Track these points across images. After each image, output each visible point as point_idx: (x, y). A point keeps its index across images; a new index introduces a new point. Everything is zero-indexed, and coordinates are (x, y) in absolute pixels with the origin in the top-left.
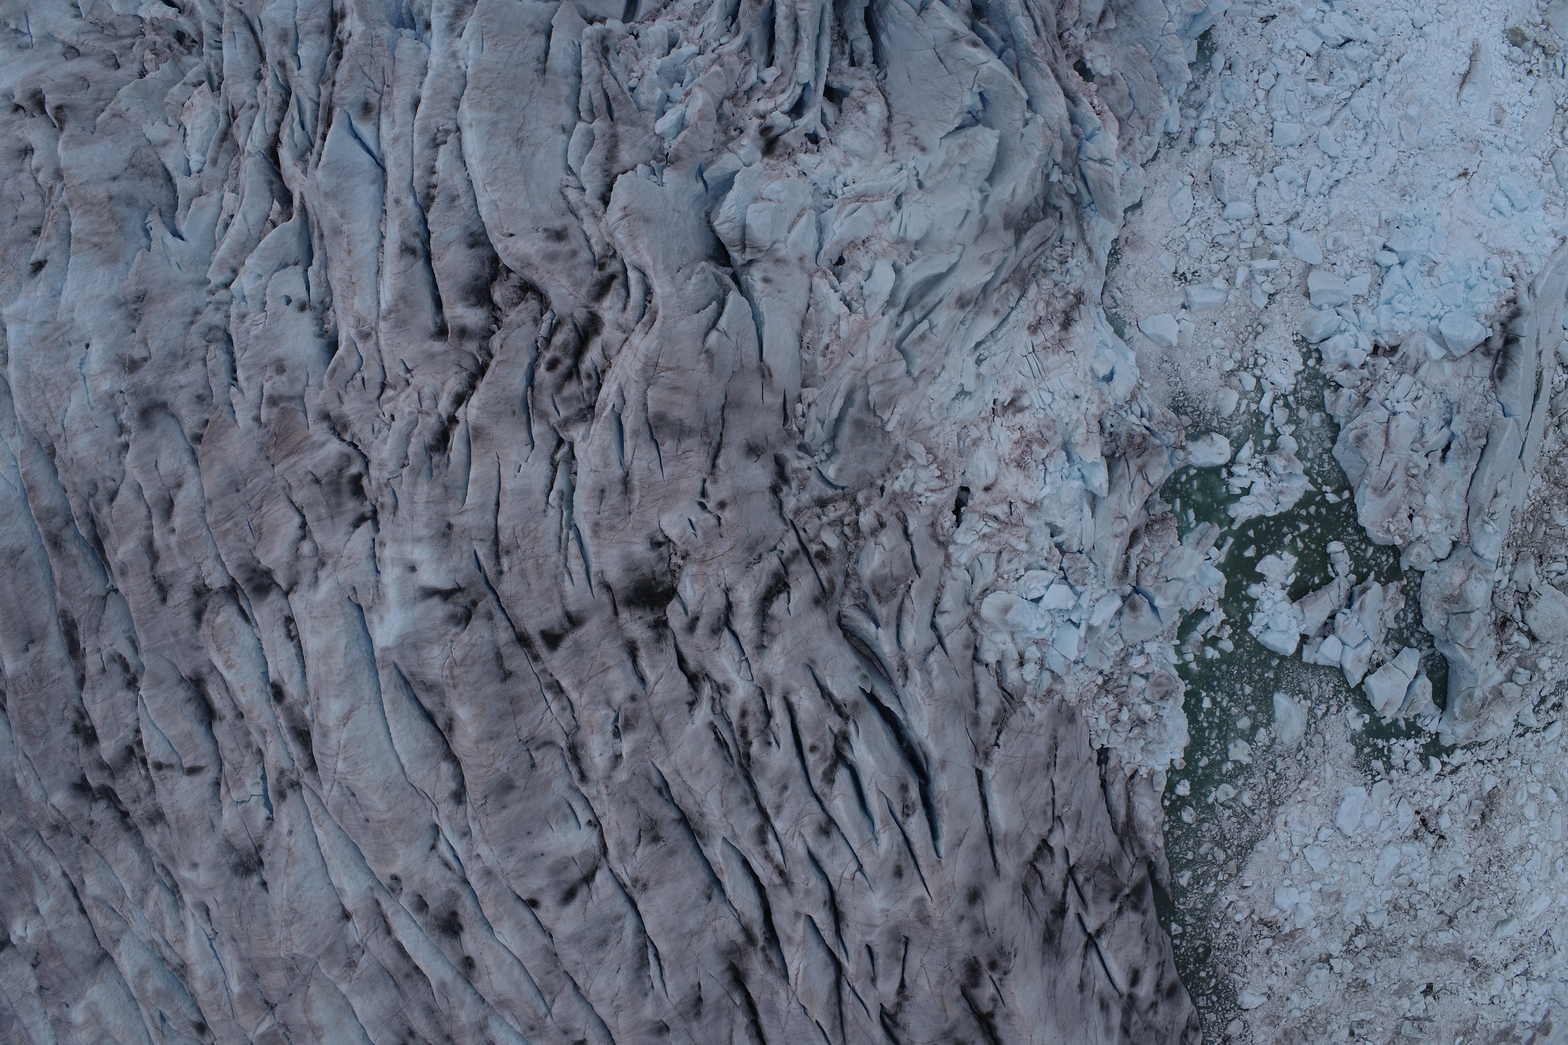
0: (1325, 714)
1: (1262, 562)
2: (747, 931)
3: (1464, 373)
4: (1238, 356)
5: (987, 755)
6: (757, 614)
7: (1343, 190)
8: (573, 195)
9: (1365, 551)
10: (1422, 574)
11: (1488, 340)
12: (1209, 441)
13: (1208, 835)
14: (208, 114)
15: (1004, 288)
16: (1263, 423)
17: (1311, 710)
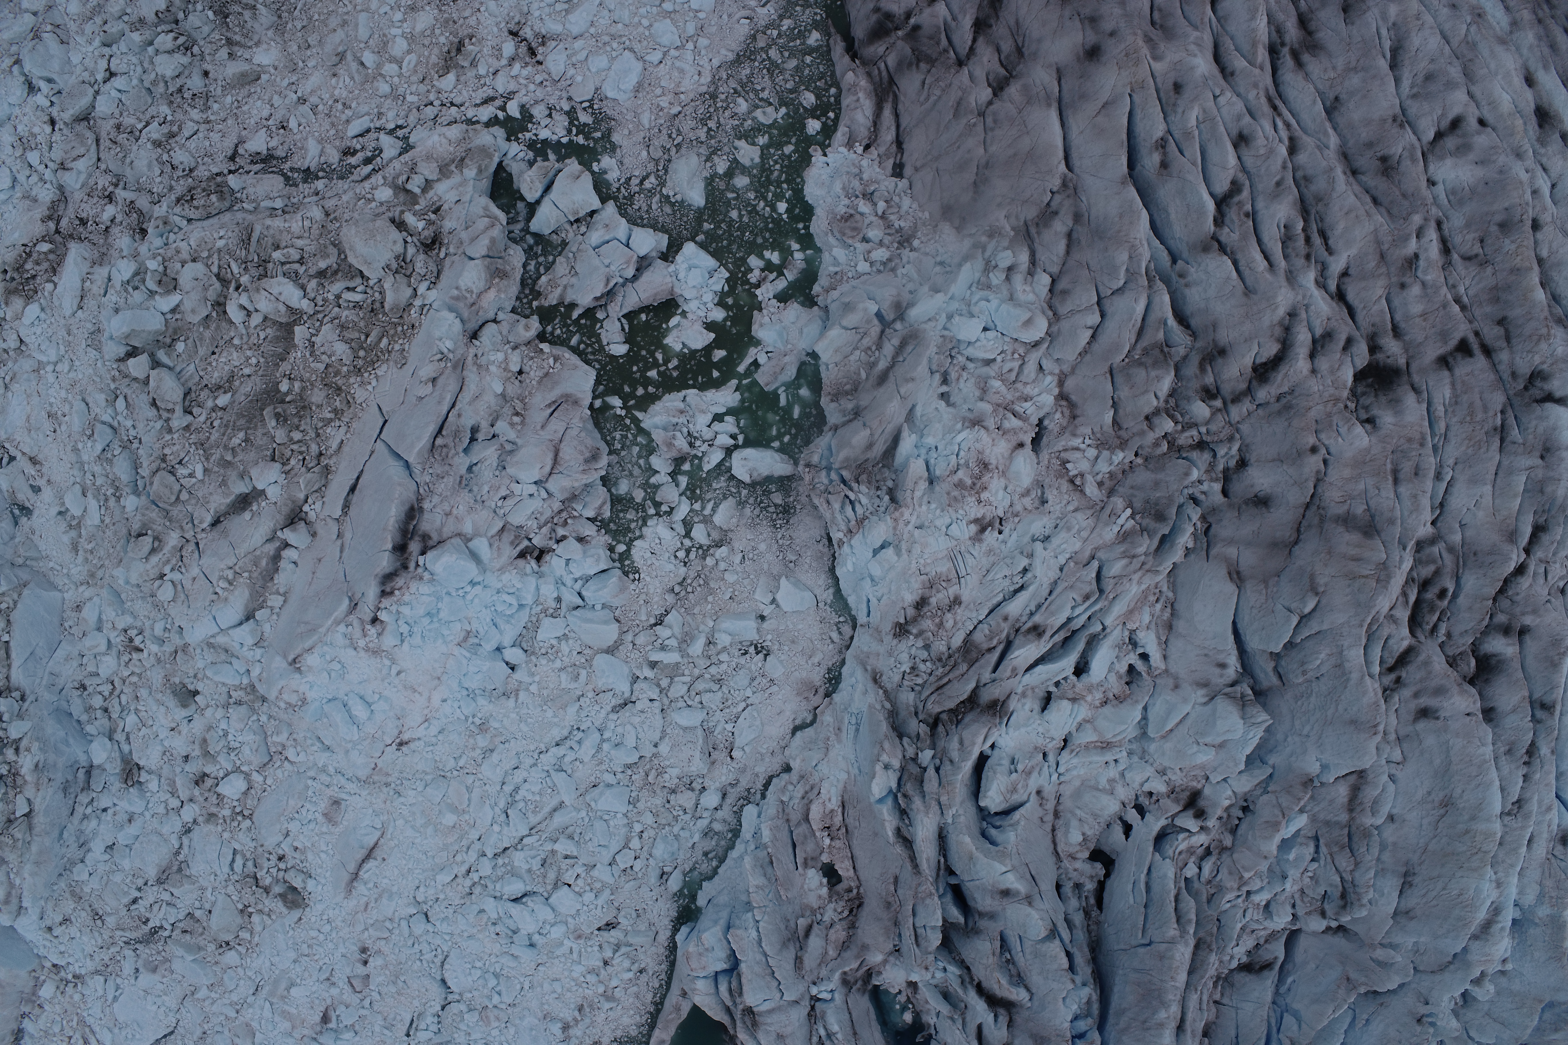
0: (646, 177)
1: (707, 343)
2: (1299, 64)
3: (451, 519)
4: (710, 561)
5: (1064, 184)
6: (1291, 345)
7: (557, 734)
9: (581, 342)
10: (513, 311)
11: (423, 553)
12: (755, 474)
13: (787, 76)
15: (995, 642)
16: (687, 488)
17: (662, 184)
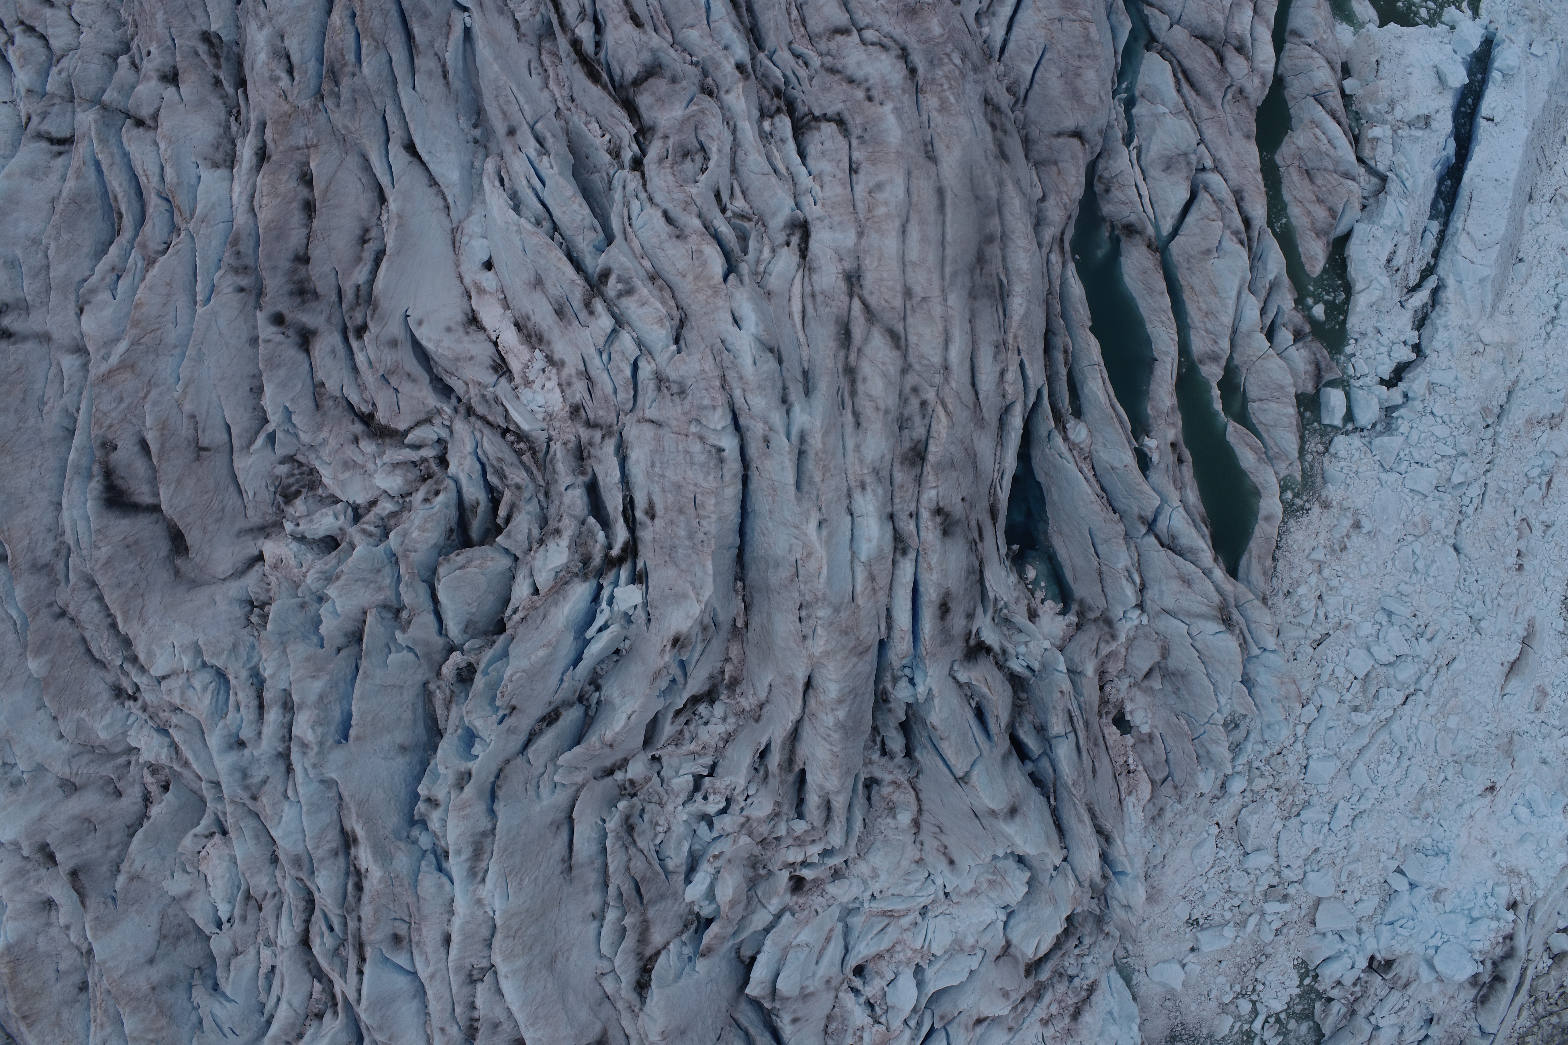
8: (609, 985)
11: (1478, 975)
14: (225, 864)
